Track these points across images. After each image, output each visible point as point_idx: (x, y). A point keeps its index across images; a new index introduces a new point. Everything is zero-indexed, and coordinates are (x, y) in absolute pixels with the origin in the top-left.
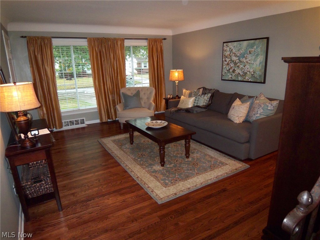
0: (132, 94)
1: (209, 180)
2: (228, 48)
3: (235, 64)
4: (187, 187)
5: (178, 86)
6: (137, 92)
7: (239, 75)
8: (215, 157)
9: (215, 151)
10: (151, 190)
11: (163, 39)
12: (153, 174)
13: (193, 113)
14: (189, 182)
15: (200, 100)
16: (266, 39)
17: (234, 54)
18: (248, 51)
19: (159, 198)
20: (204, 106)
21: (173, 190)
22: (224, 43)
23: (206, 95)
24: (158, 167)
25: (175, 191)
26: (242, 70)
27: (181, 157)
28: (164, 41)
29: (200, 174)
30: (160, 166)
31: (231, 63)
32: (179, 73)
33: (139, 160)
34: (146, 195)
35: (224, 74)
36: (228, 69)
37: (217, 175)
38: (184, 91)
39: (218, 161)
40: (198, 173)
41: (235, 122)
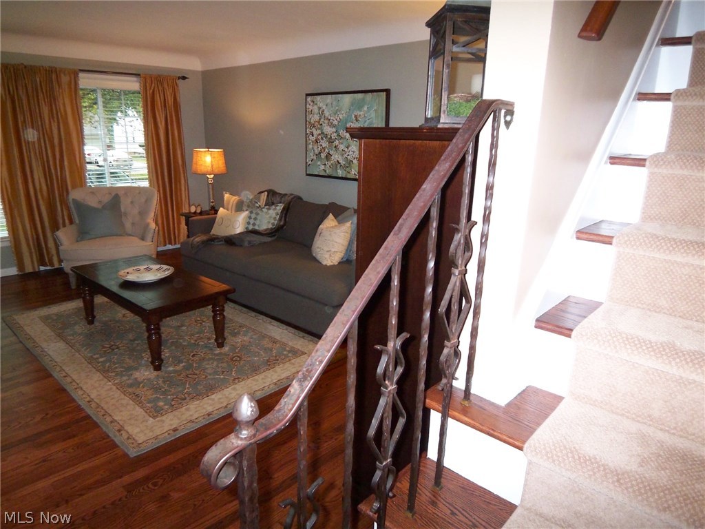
0: (100, 202)
1: (259, 390)
2: (316, 107)
3: (331, 141)
4: (205, 411)
5: (213, 186)
6: (113, 198)
7: (338, 166)
8: (283, 340)
9: (285, 327)
10: (116, 428)
11: (179, 78)
12: (130, 390)
13: (241, 246)
14: (213, 400)
15: (259, 217)
16: (385, 93)
17: (326, 122)
18: (353, 116)
19: (133, 443)
20: (268, 232)
21: (172, 422)
22: (307, 95)
23: (273, 207)
24: (146, 373)
25: (175, 423)
26: (342, 155)
27: (206, 347)
28: (180, 82)
29: (240, 380)
30: (152, 371)
31: (322, 139)
32: (213, 158)
33: (101, 360)
34: (104, 439)
35: (310, 162)
36: (317, 152)
37: (279, 378)
38: (227, 196)
39: (287, 349)
40: (238, 378)
41: (324, 264)
